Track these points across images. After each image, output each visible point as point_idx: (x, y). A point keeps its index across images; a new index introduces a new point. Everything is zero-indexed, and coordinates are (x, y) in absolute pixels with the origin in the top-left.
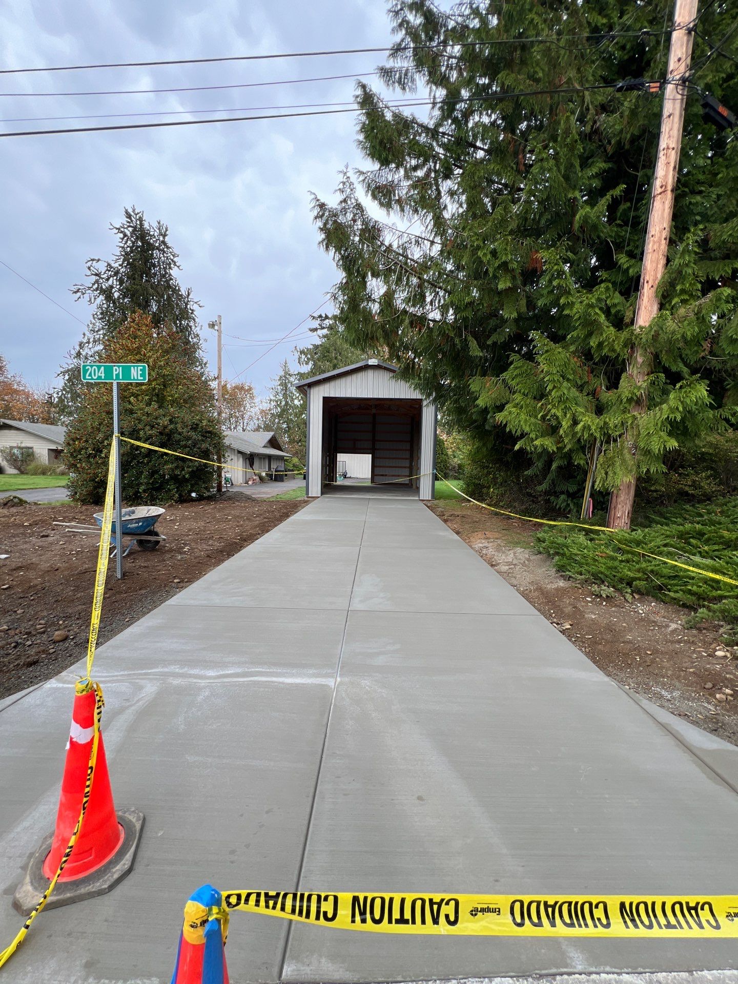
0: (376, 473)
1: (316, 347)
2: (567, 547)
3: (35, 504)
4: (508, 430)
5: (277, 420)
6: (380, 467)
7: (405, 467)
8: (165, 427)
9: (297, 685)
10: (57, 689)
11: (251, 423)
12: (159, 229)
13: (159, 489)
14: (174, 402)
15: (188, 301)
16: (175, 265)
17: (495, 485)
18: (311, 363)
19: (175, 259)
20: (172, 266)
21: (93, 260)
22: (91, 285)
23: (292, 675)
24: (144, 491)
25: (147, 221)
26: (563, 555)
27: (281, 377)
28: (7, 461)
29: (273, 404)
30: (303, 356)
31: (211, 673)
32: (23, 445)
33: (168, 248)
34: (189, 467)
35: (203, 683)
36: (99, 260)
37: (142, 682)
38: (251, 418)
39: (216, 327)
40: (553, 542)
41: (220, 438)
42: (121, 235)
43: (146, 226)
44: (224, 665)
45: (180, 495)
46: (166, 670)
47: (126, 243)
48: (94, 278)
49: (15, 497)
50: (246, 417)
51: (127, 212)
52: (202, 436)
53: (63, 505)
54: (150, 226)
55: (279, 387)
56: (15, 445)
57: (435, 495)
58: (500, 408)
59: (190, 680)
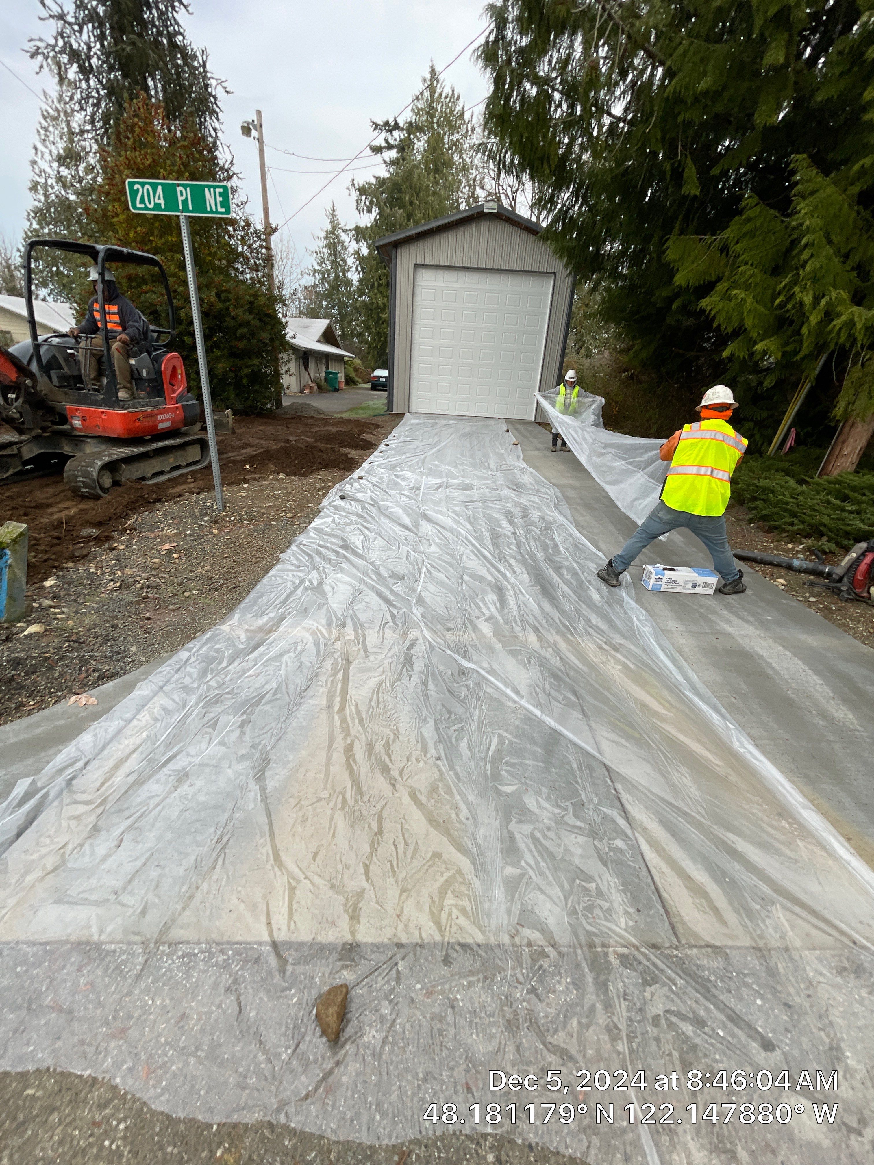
1: (381, 182)
18: (375, 211)
27: (326, 233)
30: (364, 198)
39: (254, 133)
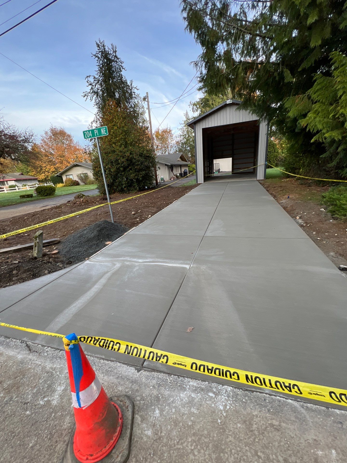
0: (235, 167)
1: (201, 100)
2: (339, 200)
3: (88, 196)
4: (307, 130)
5: (184, 146)
6: (237, 164)
7: (251, 163)
8: (129, 157)
9: (173, 267)
10: (88, 264)
11: (172, 149)
12: (113, 49)
13: (130, 186)
14: (131, 144)
15: (132, 88)
16: (123, 68)
17: (304, 167)
18: (199, 110)
19: (123, 65)
20: (122, 69)
21: (87, 77)
22: (89, 91)
23: (172, 263)
24: (125, 187)
25: (107, 46)
26: (336, 205)
27: (185, 121)
28: (80, 180)
29: (182, 137)
30: (195, 107)
31: (140, 261)
32: (84, 173)
33: (118, 59)
34: (141, 174)
35: (137, 264)
36: (90, 76)
37: (116, 263)
38: (172, 147)
39: (146, 100)
40: (330, 198)
41: (153, 159)
42: (97, 58)
43: (107, 49)
44: (146, 258)
45: (139, 188)
46: (124, 259)
47: (99, 63)
48: (90, 87)
49: (81, 194)
50: (169, 146)
51: (97, 44)
52: (145, 159)
53: (97, 196)
54: (108, 48)
55: (184, 128)
56: (81, 173)
57: (267, 177)
58: (305, 116)
59: (132, 263)
